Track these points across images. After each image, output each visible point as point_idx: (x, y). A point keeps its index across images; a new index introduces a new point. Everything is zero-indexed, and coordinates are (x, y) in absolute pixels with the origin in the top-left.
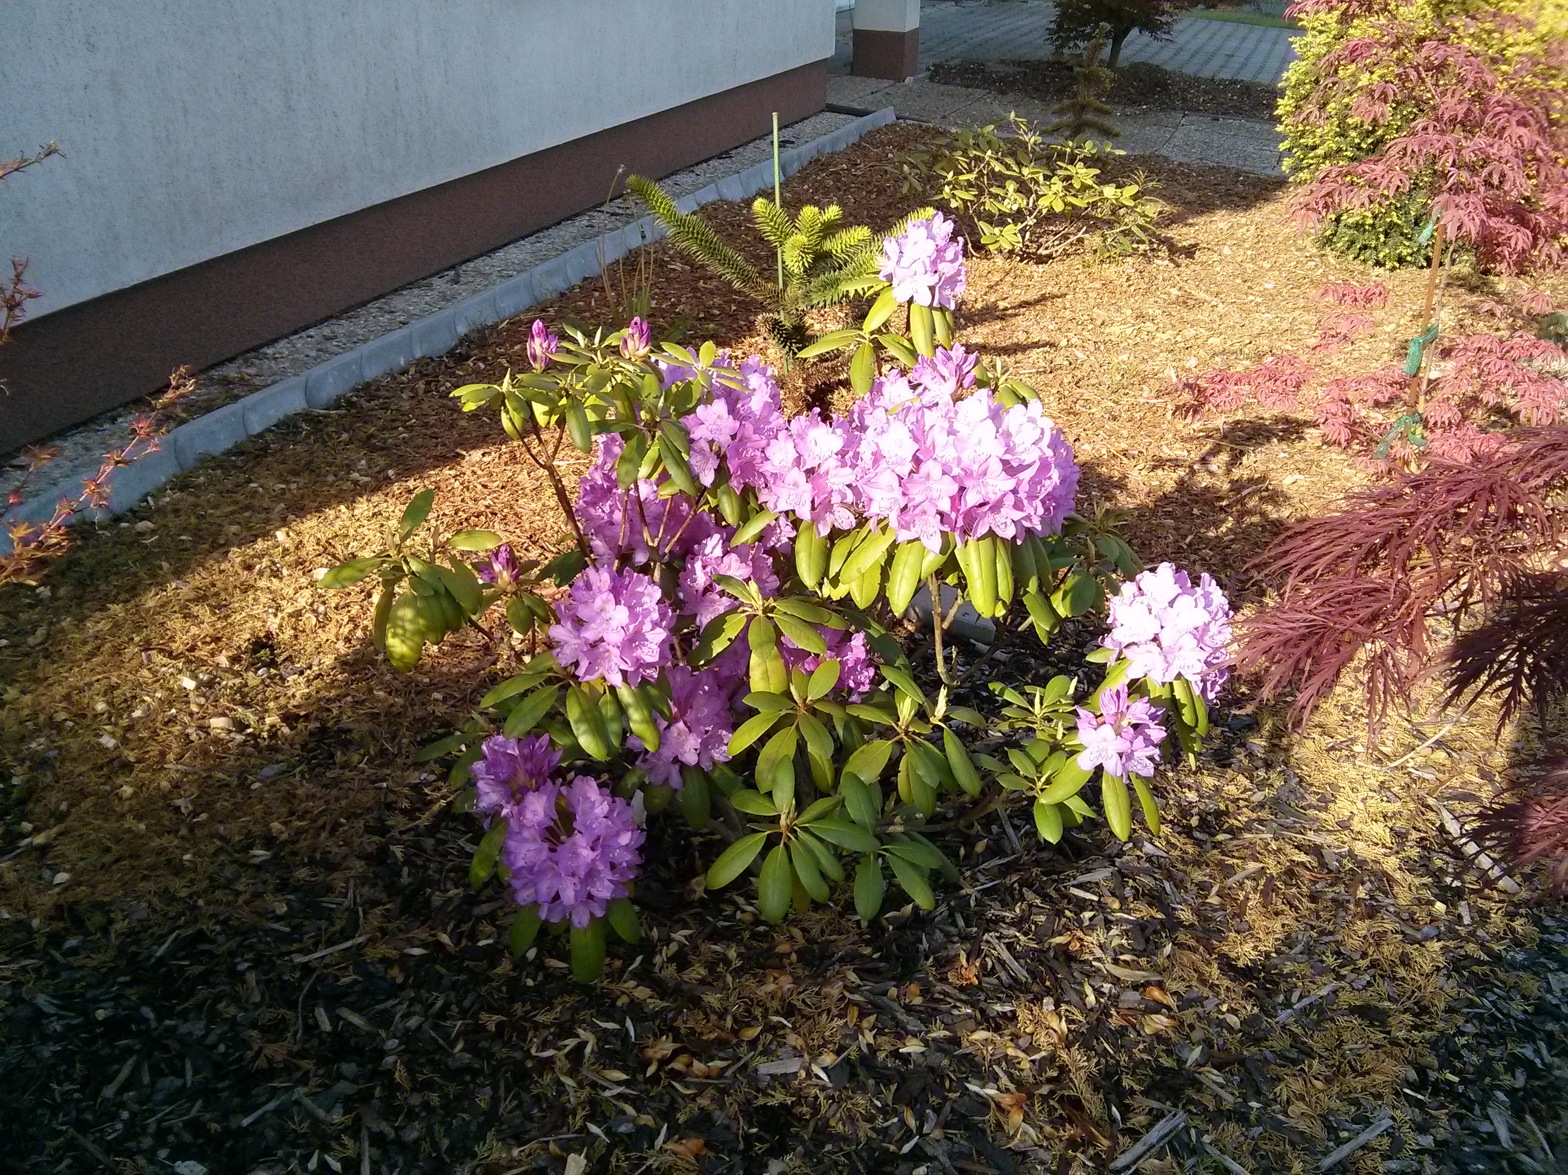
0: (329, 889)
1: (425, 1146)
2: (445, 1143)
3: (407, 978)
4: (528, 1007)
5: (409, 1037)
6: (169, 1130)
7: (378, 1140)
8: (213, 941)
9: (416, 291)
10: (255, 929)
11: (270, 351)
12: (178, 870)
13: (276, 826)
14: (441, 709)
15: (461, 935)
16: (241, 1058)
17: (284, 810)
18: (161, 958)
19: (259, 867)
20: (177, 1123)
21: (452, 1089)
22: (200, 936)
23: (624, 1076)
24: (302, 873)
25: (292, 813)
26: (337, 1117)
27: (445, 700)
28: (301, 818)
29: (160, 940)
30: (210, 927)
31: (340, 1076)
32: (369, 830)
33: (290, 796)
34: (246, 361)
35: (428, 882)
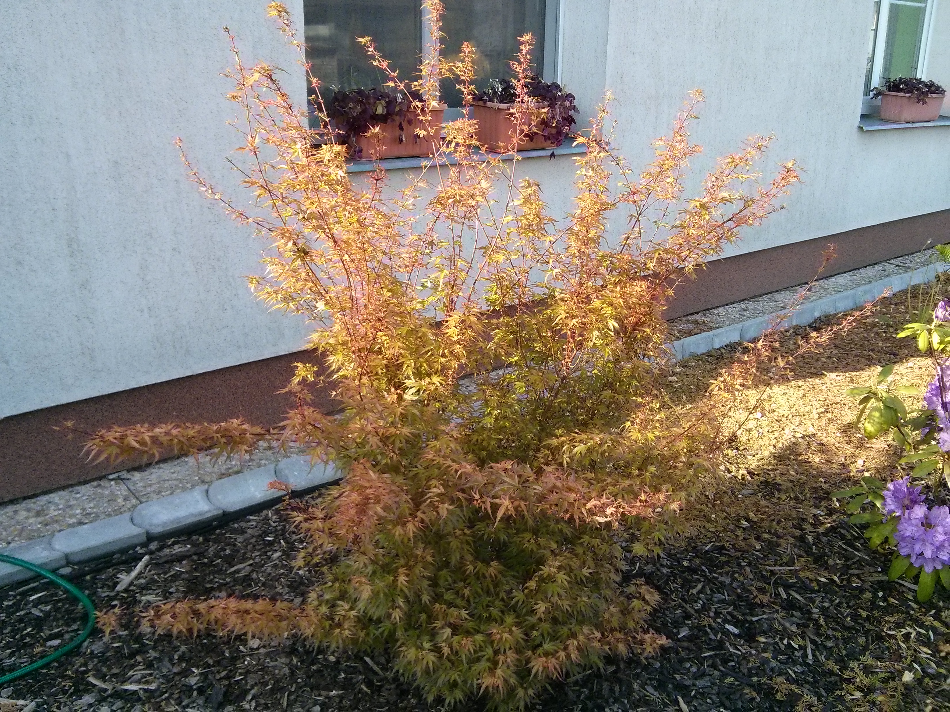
0: (779, 545)
1: (836, 649)
2: (844, 652)
3: (820, 588)
4: (880, 613)
5: (824, 611)
6: (721, 613)
7: (813, 642)
8: (728, 551)
9: (788, 293)
10: (748, 552)
11: (716, 312)
12: (709, 520)
13: (751, 515)
14: (824, 486)
15: (843, 580)
16: (747, 597)
17: (755, 509)
18: (707, 552)
19: (744, 529)
20: (724, 612)
21: (846, 634)
22: (723, 547)
23: (930, 652)
24: (767, 536)
25: (758, 511)
26: (794, 628)
27: (825, 483)
28: (761, 514)
29: (706, 544)
30: (727, 545)
31: (793, 616)
32: (794, 526)
33: (756, 504)
34: (704, 315)
35: (825, 554)
